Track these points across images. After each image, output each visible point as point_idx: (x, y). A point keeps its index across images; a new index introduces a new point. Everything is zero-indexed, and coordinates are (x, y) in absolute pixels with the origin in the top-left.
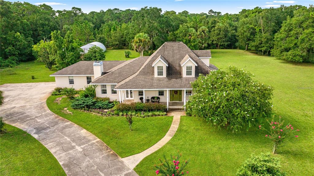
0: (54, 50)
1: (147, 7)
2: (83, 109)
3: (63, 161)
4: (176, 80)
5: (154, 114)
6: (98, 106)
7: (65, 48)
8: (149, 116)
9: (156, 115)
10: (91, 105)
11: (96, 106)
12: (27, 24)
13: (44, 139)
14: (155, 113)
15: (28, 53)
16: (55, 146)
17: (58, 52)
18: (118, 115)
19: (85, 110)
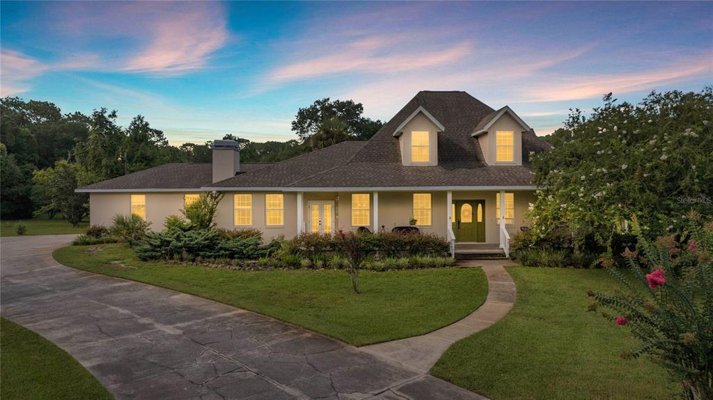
0: (94, 158)
1: (328, 99)
2: (176, 256)
3: (97, 359)
4: (469, 170)
5: (416, 263)
6: (226, 250)
7: (126, 156)
8: (399, 267)
9: (422, 266)
10: (205, 246)
11: (221, 249)
12: (29, 137)
13: (27, 312)
14: (418, 258)
15: (19, 195)
16: (67, 326)
17: (104, 162)
18: (297, 265)
19: (182, 259)
